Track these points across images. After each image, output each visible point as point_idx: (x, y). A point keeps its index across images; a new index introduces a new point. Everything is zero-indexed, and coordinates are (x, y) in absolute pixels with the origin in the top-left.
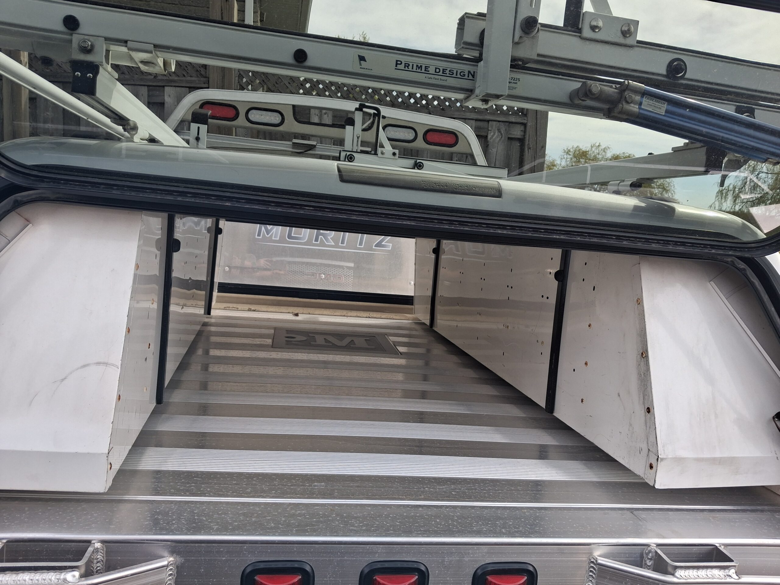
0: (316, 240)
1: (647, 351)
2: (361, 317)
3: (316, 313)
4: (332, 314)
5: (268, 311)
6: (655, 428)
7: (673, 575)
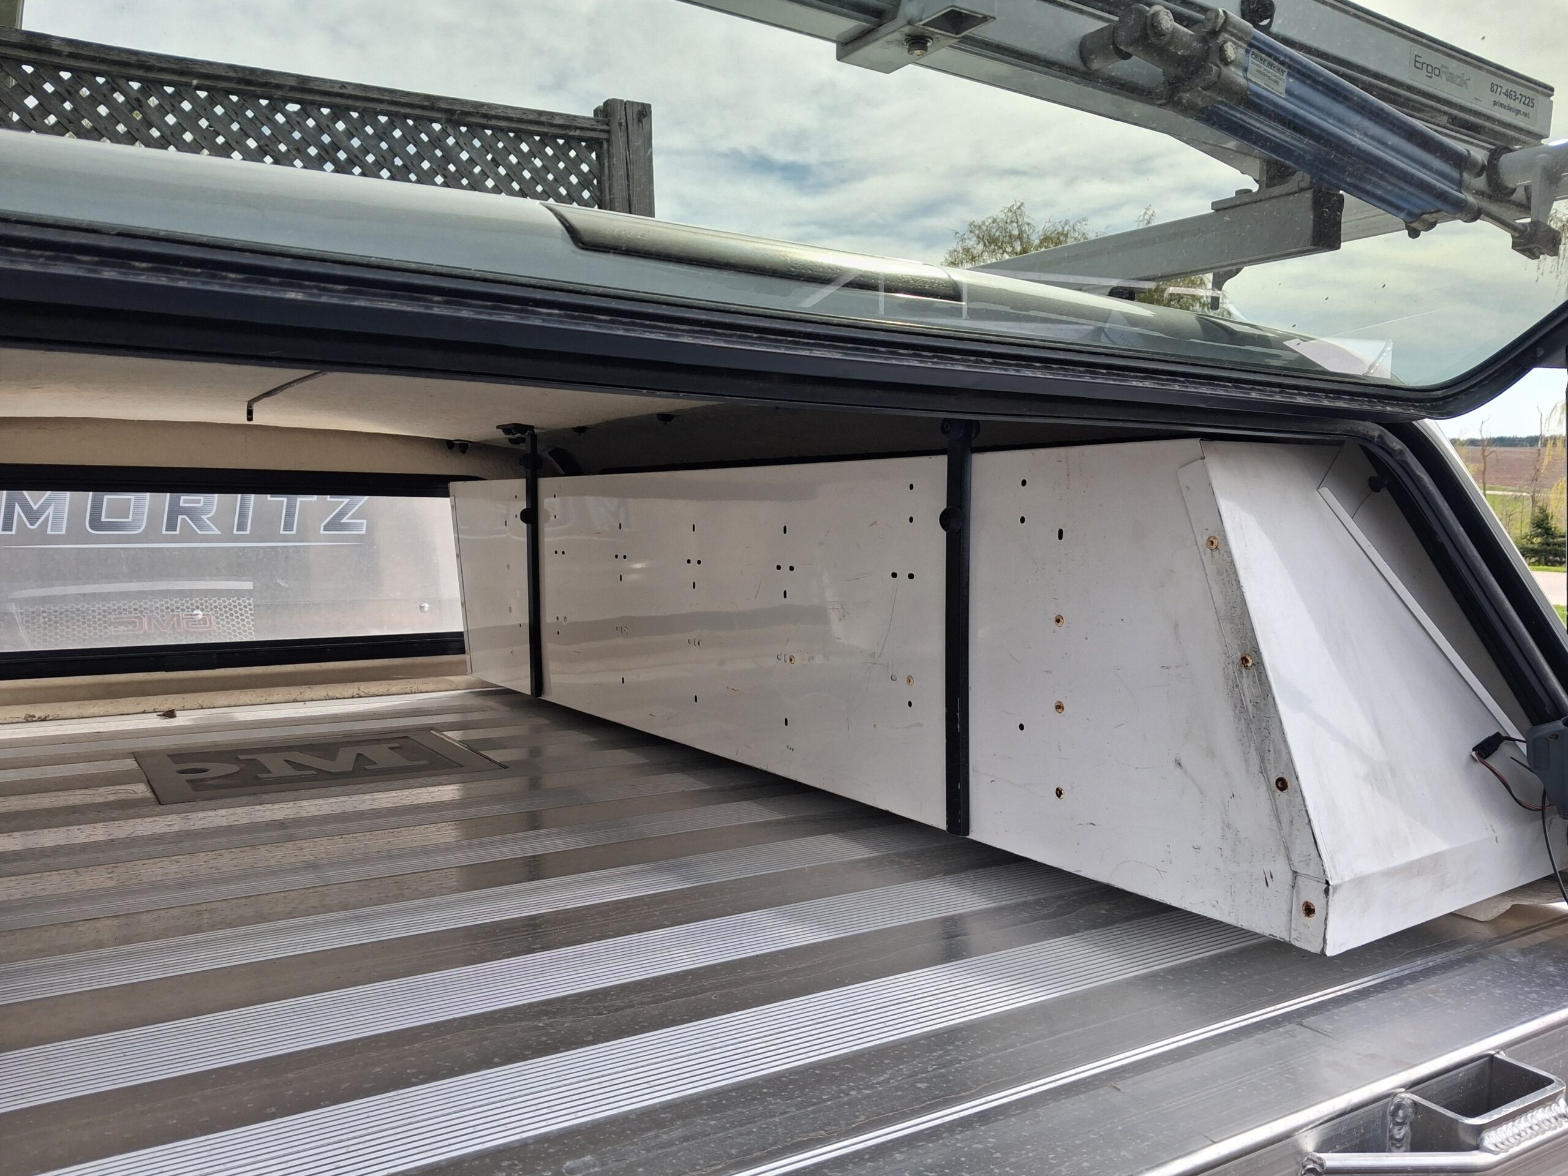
0: (171, 526)
1: (1257, 651)
2: (337, 699)
3: (221, 702)
4: (263, 701)
5: (85, 715)
6: (1310, 820)
7: (1477, 1147)
